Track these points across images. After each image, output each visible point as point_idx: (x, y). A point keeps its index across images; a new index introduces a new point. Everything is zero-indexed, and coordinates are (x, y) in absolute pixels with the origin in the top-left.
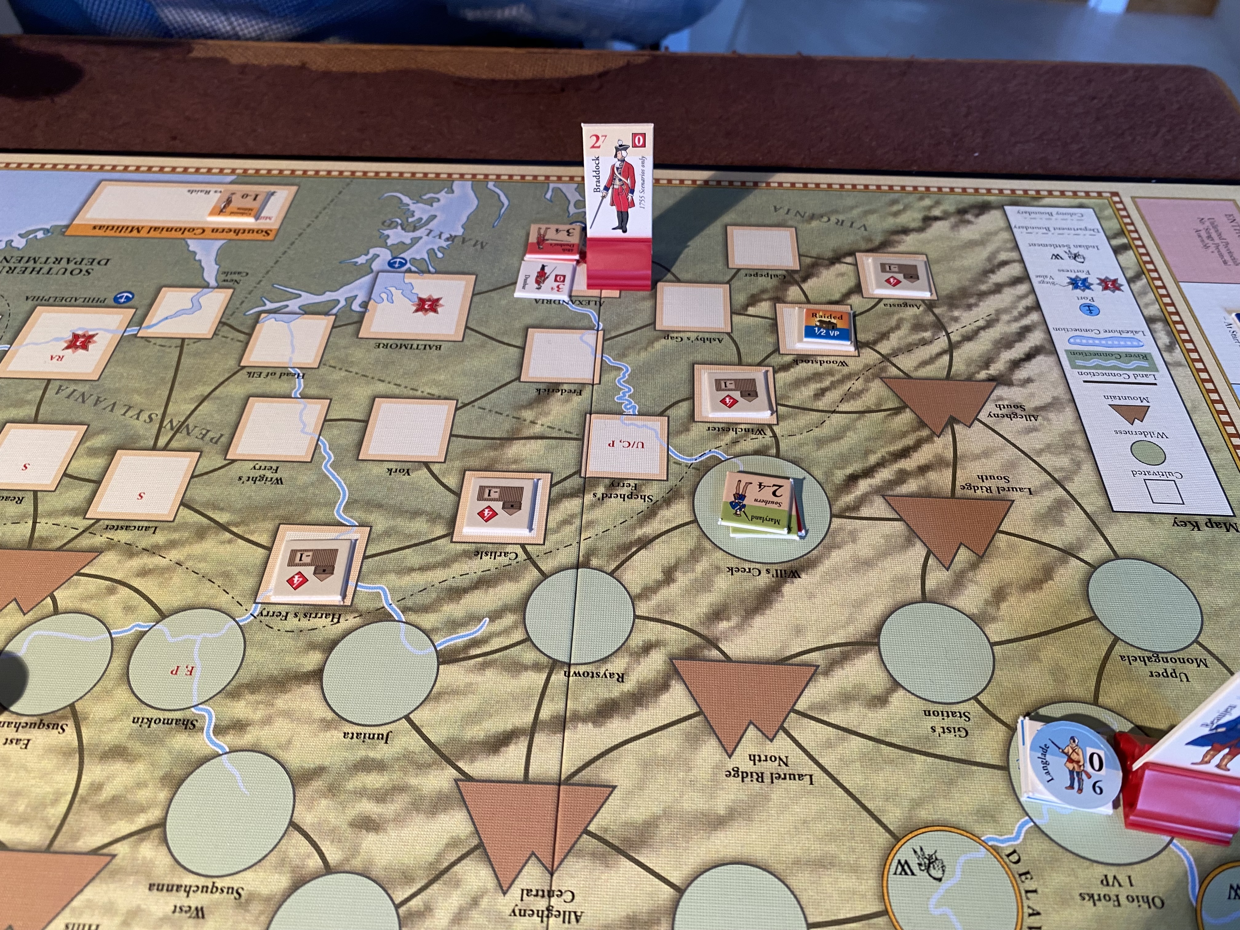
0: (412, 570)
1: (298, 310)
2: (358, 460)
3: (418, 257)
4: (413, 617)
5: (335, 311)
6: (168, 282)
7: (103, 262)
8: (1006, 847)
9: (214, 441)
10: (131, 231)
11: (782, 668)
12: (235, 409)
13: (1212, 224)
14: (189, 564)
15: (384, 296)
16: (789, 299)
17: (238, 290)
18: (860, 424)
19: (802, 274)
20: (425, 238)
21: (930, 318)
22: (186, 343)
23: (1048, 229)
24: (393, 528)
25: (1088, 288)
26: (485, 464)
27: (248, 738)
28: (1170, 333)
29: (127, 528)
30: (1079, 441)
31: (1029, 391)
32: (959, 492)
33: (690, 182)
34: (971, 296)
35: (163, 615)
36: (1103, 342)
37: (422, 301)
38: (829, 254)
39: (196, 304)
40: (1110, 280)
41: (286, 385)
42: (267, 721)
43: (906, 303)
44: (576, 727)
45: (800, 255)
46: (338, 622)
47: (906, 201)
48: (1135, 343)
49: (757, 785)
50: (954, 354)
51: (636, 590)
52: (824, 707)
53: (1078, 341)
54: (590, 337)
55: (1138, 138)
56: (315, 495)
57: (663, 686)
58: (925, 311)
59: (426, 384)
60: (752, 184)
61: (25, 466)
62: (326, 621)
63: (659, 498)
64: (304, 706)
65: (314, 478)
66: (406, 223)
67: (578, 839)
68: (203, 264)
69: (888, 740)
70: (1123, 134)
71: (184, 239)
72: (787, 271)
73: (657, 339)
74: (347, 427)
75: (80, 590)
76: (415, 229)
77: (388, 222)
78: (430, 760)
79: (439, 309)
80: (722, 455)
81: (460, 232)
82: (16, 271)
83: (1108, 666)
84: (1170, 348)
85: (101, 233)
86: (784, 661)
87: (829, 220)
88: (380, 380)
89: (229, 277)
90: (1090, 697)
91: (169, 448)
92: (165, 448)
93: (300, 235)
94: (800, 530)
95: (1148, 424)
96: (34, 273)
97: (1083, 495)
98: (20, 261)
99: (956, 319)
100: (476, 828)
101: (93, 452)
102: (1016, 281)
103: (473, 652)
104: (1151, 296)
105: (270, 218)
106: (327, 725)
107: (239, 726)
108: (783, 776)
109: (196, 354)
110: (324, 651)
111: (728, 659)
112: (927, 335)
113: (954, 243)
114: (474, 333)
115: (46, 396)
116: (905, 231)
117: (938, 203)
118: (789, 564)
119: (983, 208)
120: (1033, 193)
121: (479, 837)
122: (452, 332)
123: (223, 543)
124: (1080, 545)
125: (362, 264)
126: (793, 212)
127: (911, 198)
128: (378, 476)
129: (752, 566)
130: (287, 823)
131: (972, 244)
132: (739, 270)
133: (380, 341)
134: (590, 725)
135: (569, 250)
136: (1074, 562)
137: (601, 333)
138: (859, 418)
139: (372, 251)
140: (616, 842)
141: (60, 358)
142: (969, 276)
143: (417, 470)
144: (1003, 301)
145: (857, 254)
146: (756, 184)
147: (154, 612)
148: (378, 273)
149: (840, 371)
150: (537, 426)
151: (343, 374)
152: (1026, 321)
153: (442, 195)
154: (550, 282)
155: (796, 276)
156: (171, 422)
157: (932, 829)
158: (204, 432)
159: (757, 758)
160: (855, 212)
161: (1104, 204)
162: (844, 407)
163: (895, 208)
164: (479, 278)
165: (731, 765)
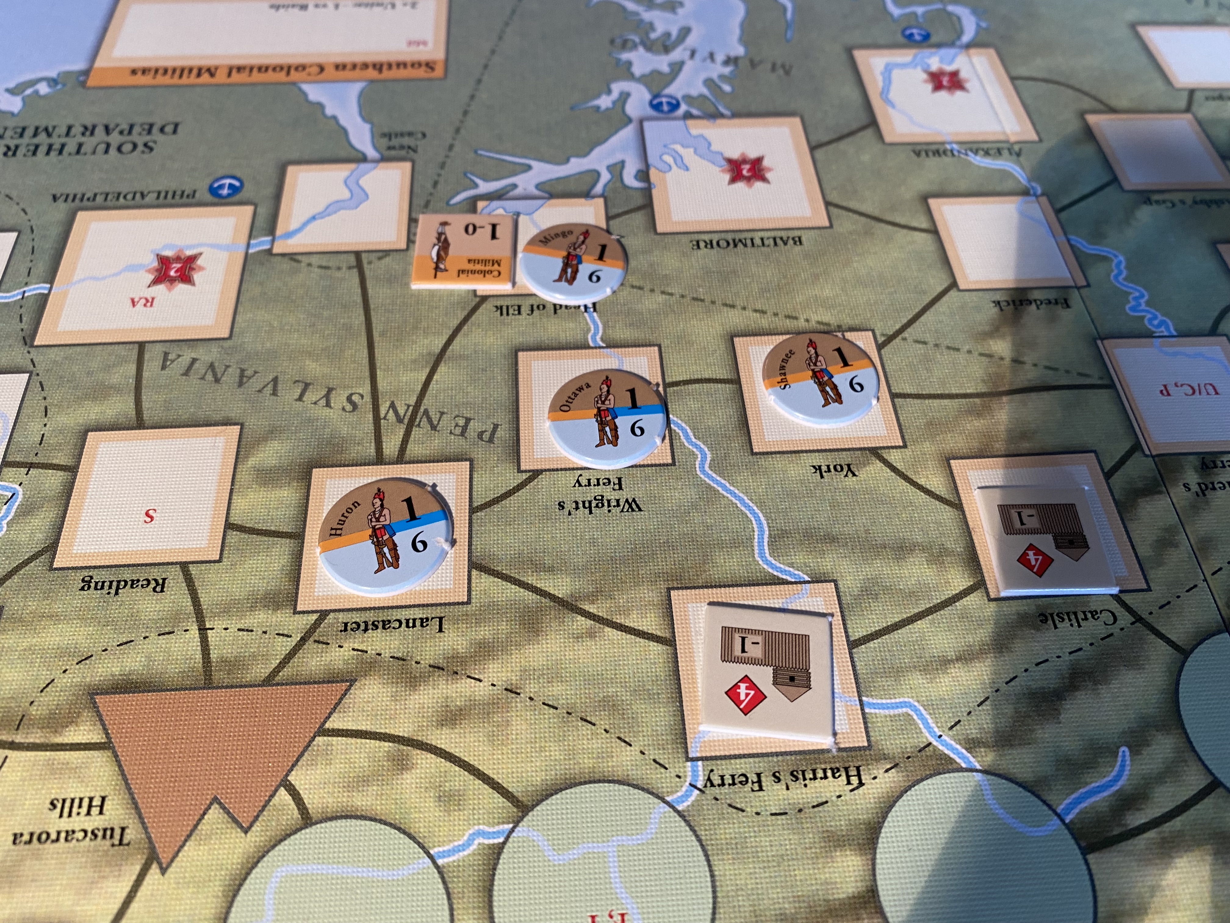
0: (945, 661)
1: (536, 192)
2: (753, 453)
3: (693, 93)
5: (598, 189)
7: (169, 129)
9: (486, 436)
12: (500, 376)
14: (531, 688)
15: (668, 159)
17: (420, 163)
20: (691, 63)
22: (365, 260)
24: (873, 580)
29: (385, 624)
35: (521, 807)
39: (356, 190)
41: (572, 325)
46: (861, 783)
54: (1029, 206)
56: (709, 527)
61: (147, 514)
62: (837, 785)
65: (692, 494)
66: (648, 41)
68: (343, 122)
71: (294, 84)
73: (1136, 205)
74: (708, 394)
75: (338, 765)
76: (667, 49)
77: (618, 41)
79: (768, 175)
81: (740, 51)
82: (18, 153)
85: (147, 80)
88: (725, 305)
89: (396, 142)
92: (401, 459)
93: (486, 67)
96: (53, 154)
98: (21, 135)
101: (267, 478)
105: (425, 43)
109: (389, 279)
110: (861, 848)
114: (844, 213)
115: (146, 374)
122: (808, 213)
123: (578, 637)
125: (607, 109)
128: (802, 482)
132: (1192, 91)
137: (1044, 200)
139: (617, 88)
141: (149, 302)
143: (865, 466)
147: (502, 801)
148: (641, 122)
151: (661, 298)
156: (393, 406)
158: (462, 422)
164: (808, 121)
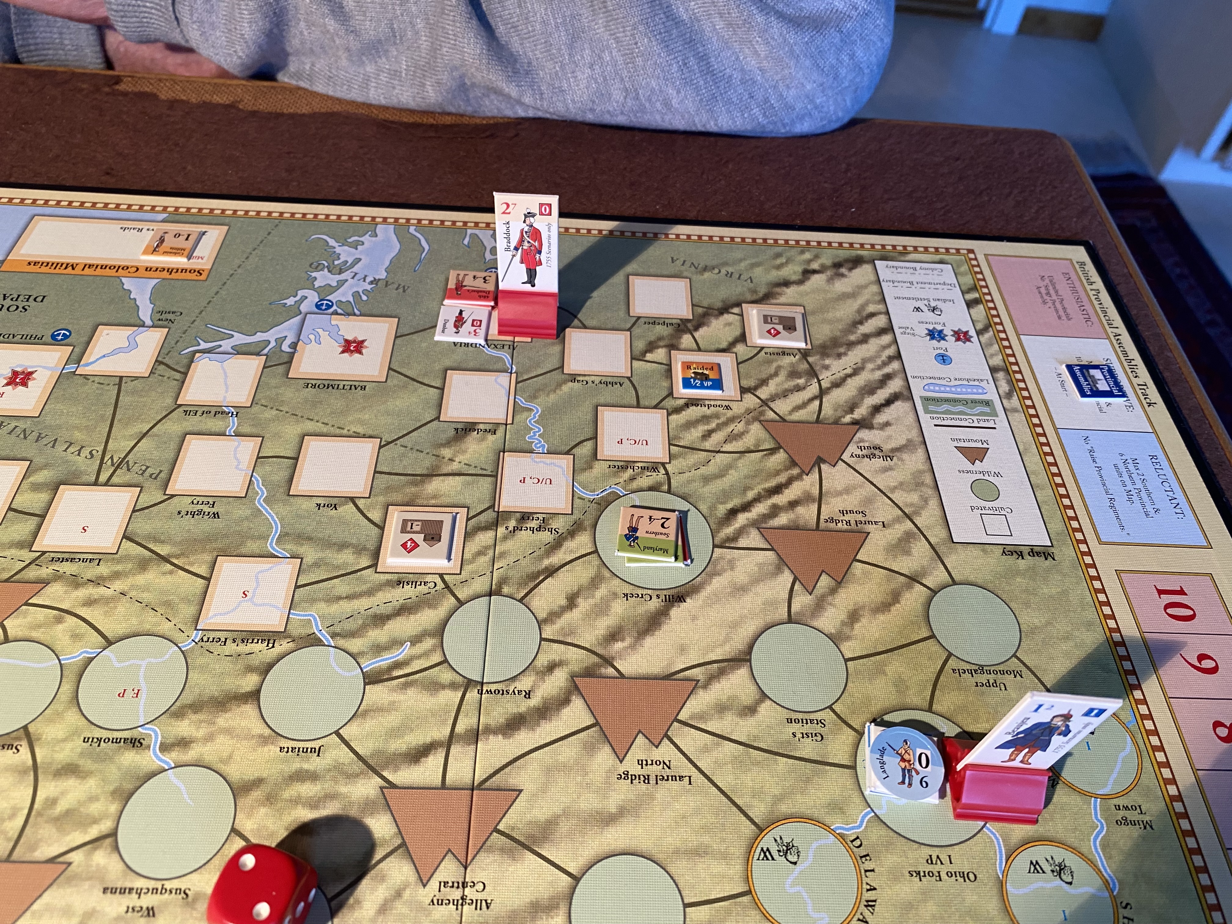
0: (339, 598)
1: (232, 351)
2: (289, 495)
3: (344, 300)
4: (341, 642)
5: (266, 351)
6: (105, 321)
7: (39, 299)
8: (851, 834)
9: (154, 476)
10: (66, 268)
11: (667, 682)
12: (173, 446)
13: (1051, 281)
14: (133, 594)
15: (312, 337)
16: (683, 346)
17: (173, 329)
18: (740, 463)
19: (694, 323)
20: (350, 281)
21: (804, 366)
22: (124, 381)
23: (911, 283)
24: (321, 559)
25: (944, 339)
26: (406, 499)
27: (191, 754)
28: (1010, 382)
29: (72, 560)
30: (928, 479)
31: (887, 433)
32: (822, 525)
33: (596, 232)
34: (841, 346)
35: (109, 643)
36: (953, 389)
37: (348, 342)
38: (719, 305)
39: (132, 342)
40: (963, 332)
41: (220, 423)
42: (209, 738)
43: (784, 352)
44: (487, 739)
45: (693, 305)
46: (273, 647)
47: (788, 254)
48: (980, 391)
49: (644, 786)
50: (824, 400)
51: (542, 615)
52: (702, 716)
53: (932, 388)
54: (503, 378)
55: (994, 198)
56: (250, 529)
57: (565, 701)
58: (800, 360)
59: (351, 423)
60: (652, 235)
62: (262, 646)
63: (564, 531)
64: (243, 724)
65: (248, 512)
66: (332, 266)
67: (489, 837)
68: (138, 302)
69: (755, 744)
70: (981, 193)
71: (118, 277)
72: (681, 320)
73: (565, 382)
74: (279, 464)
75: (29, 619)
76: (340, 272)
77: (315, 264)
78: (358, 771)
79: (364, 351)
80: (620, 491)
81: (383, 275)
83: (942, 678)
84: (1009, 395)
85: (36, 269)
86: (669, 677)
87: (720, 272)
88: (308, 419)
89: (164, 317)
90: (926, 705)
91: (110, 483)
92: (106, 484)
93: (231, 275)
94: (685, 559)
95: (987, 464)
97: (928, 528)
99: (827, 367)
100: (399, 829)
101: (36, 487)
102: (881, 332)
103: (396, 673)
104: (996, 347)
105: (200, 259)
106: (264, 740)
107: (184, 743)
108: (666, 778)
109: (134, 392)
110: (261, 674)
111: (622, 676)
112: (801, 381)
113: (829, 296)
114: (396, 374)
116: (786, 283)
117: (817, 257)
118: (676, 590)
119: (856, 262)
120: (901, 248)
121: (402, 837)
122: (376, 373)
123: (164, 574)
124: (924, 572)
125: (290, 306)
126: (688, 264)
127: (793, 252)
128: (307, 511)
129: (645, 592)
130: (229, 830)
131: (845, 296)
132: (639, 318)
133: (309, 381)
134: (500, 736)
135: (485, 297)
136: (918, 588)
137: (514, 376)
138: (740, 458)
139: (301, 293)
140: (522, 839)
141: (1, 395)
142: (840, 327)
143: (344, 505)
144: (868, 350)
145: (743, 305)
146: (656, 235)
147: (100, 638)
148: (306, 314)
149: (725, 414)
150: (455, 463)
151: (274, 412)
152: (887, 370)
153: (366, 239)
154: (467, 327)
155: (689, 325)
156: (112, 458)
157: (791, 820)
158: (144, 468)
159: (644, 762)
160: (743, 265)
161: (961, 260)
162: (728, 447)
163: (779, 261)
164: (401, 321)
165: (621, 769)
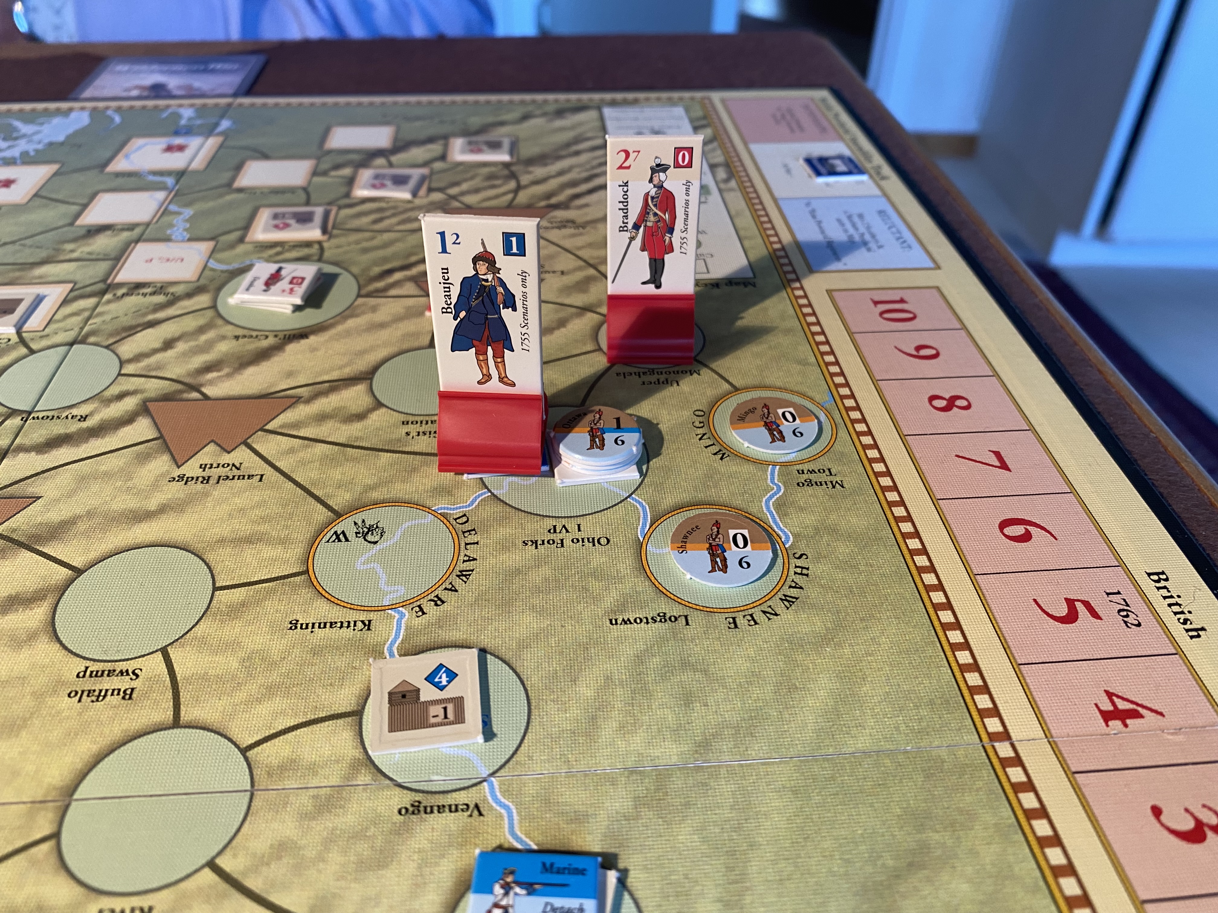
3: (9, 156)
8: (457, 513)
11: (263, 400)
13: (788, 110)
16: (373, 165)
18: (410, 239)
19: (392, 151)
20: (22, 145)
21: (506, 172)
28: (730, 173)
31: (584, 211)
34: (550, 158)
38: (424, 138)
43: (485, 164)
44: (17, 456)
45: (395, 140)
47: (510, 108)
49: (199, 486)
50: (520, 193)
51: (128, 357)
52: (297, 425)
54: (161, 194)
57: (128, 420)
58: (502, 168)
63: (183, 293)
66: (8, 137)
69: (357, 444)
72: (379, 149)
73: (230, 193)
76: (16, 140)
79: (13, 186)
81: (61, 140)
83: (602, 381)
84: (727, 181)
86: (267, 396)
90: (578, 402)
99: (530, 173)
102: (594, 149)
104: (719, 152)
108: (231, 478)
111: (206, 397)
112: (497, 182)
113: (546, 129)
114: (41, 199)
116: (502, 124)
117: (539, 108)
118: (299, 330)
119: (581, 109)
122: (18, 199)
124: (600, 304)
126: (400, 117)
127: (515, 107)
129: (261, 333)
131: (562, 129)
132: (331, 150)
134: (33, 453)
136: (590, 315)
137: (174, 192)
142: (552, 147)
145: (450, 138)
150: (75, 253)
152: (593, 172)
153: (56, 119)
155: (386, 152)
157: (381, 505)
159: (208, 466)
161: (695, 104)
164: (65, 165)
165: (177, 473)
